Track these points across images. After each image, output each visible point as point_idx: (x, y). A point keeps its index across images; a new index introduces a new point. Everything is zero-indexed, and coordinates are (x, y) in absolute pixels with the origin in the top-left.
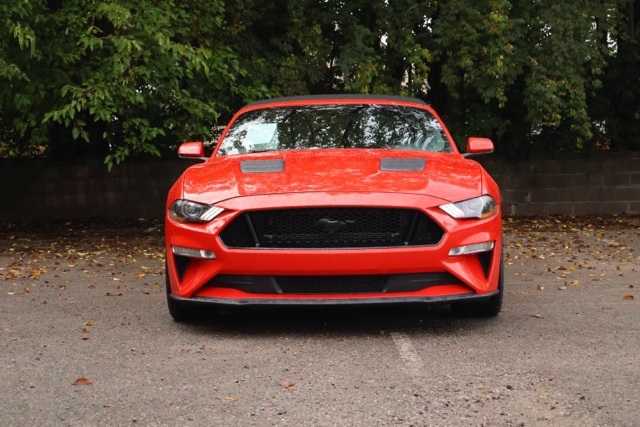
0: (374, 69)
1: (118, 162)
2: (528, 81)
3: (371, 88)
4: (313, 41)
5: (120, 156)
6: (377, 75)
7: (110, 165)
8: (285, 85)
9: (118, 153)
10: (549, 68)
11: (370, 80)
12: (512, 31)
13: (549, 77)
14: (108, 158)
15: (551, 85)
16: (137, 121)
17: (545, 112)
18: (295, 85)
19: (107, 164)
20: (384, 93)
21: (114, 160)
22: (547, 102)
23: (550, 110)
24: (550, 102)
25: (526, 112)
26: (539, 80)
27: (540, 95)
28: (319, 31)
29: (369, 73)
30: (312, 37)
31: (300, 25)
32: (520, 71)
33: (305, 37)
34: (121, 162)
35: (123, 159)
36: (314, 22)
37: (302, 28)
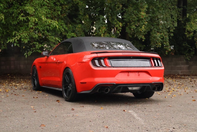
0: (105, 29)
2: (151, 33)
3: (104, 34)
4: (86, 20)
5: (29, 54)
6: (106, 30)
7: (26, 56)
8: (78, 33)
9: (29, 53)
10: (158, 30)
11: (104, 32)
12: (147, 18)
13: (158, 32)
14: (25, 54)
15: (158, 35)
16: (35, 43)
17: (157, 43)
18: (81, 33)
19: (25, 56)
20: (108, 36)
21: (28, 55)
22: (157, 40)
23: (158, 42)
24: (158, 40)
25: (150, 43)
26: (155, 33)
27: (154, 37)
28: (88, 17)
29: (103, 30)
30: (86, 18)
31: (82, 15)
32: (149, 30)
33: (84, 18)
34: (30, 55)
35: (30, 54)
36: (86, 14)
37: (83, 15)
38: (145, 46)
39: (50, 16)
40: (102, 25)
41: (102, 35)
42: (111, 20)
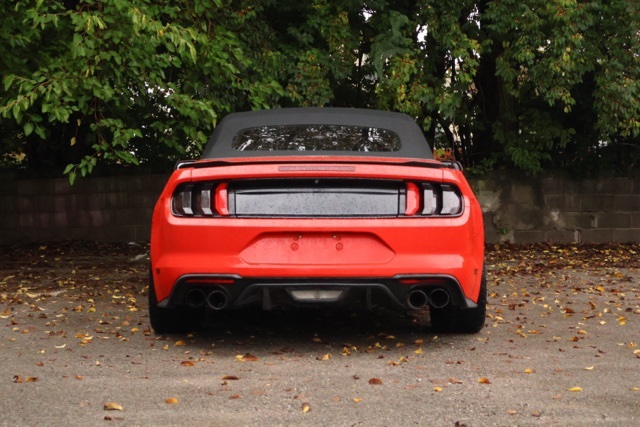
0: (413, 66)
1: (84, 174)
2: (599, 80)
3: (408, 88)
4: (339, 33)
5: (86, 166)
6: (415, 72)
7: (73, 177)
8: (304, 84)
9: (83, 163)
10: (626, 65)
11: (407, 79)
12: (582, 17)
13: (629, 75)
14: (69, 168)
15: (629, 85)
16: (106, 122)
17: (621, 119)
18: (316, 84)
19: (67, 176)
21: (79, 171)
22: (624, 106)
23: (627, 116)
24: (627, 106)
25: (595, 119)
26: (614, 79)
27: (614, 96)
28: (345, 20)
29: (406, 70)
30: (336, 27)
31: (323, 12)
32: (590, 67)
33: (328, 26)
34: (87, 173)
35: (90, 170)
36: (339, 9)
37: (325, 15)
38: (572, 131)
39: (176, 12)
40: (399, 50)
41: (398, 91)
42: (438, 31)
